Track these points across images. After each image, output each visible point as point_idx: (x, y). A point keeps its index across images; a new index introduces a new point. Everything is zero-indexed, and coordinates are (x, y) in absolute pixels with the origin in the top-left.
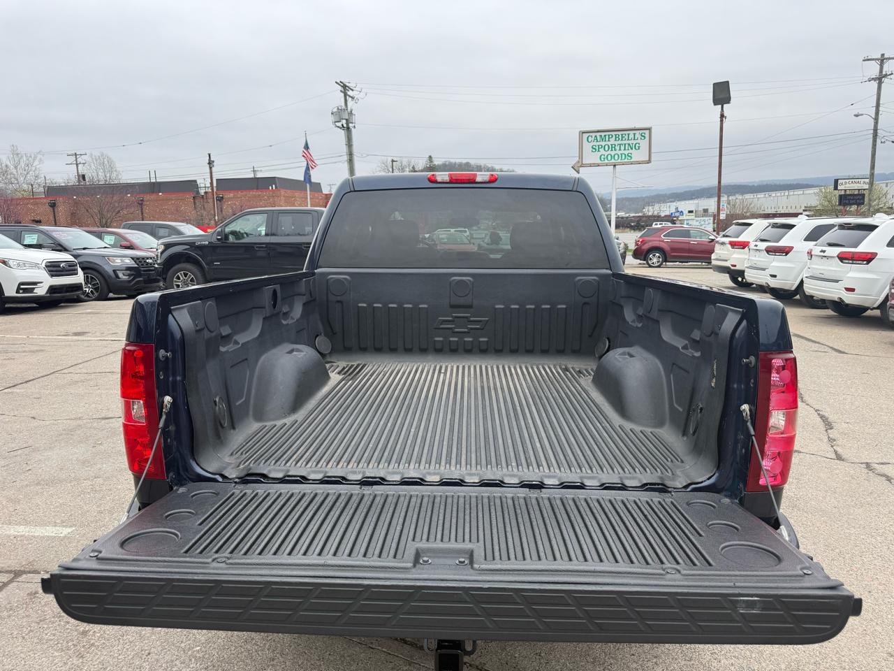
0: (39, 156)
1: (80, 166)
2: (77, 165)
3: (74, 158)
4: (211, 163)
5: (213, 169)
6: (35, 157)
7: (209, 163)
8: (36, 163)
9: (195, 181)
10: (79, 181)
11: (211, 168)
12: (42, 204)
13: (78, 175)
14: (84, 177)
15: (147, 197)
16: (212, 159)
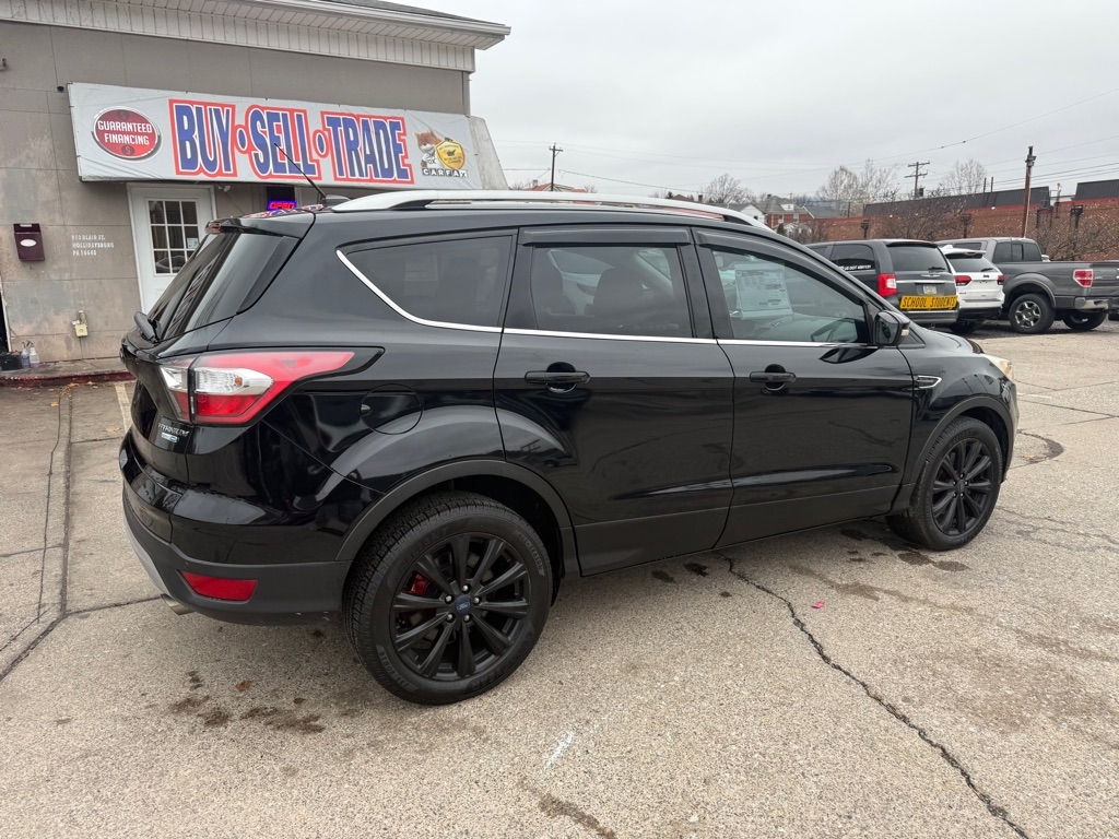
0: (894, 170)
1: (920, 178)
2: (917, 177)
3: (914, 169)
4: (1030, 160)
5: (1033, 169)
6: (890, 171)
7: (1028, 161)
8: (890, 177)
9: (1047, 188)
10: (916, 195)
11: (1029, 167)
12: (854, 224)
13: (916, 190)
14: (922, 190)
15: (975, 213)
16: (1033, 155)
